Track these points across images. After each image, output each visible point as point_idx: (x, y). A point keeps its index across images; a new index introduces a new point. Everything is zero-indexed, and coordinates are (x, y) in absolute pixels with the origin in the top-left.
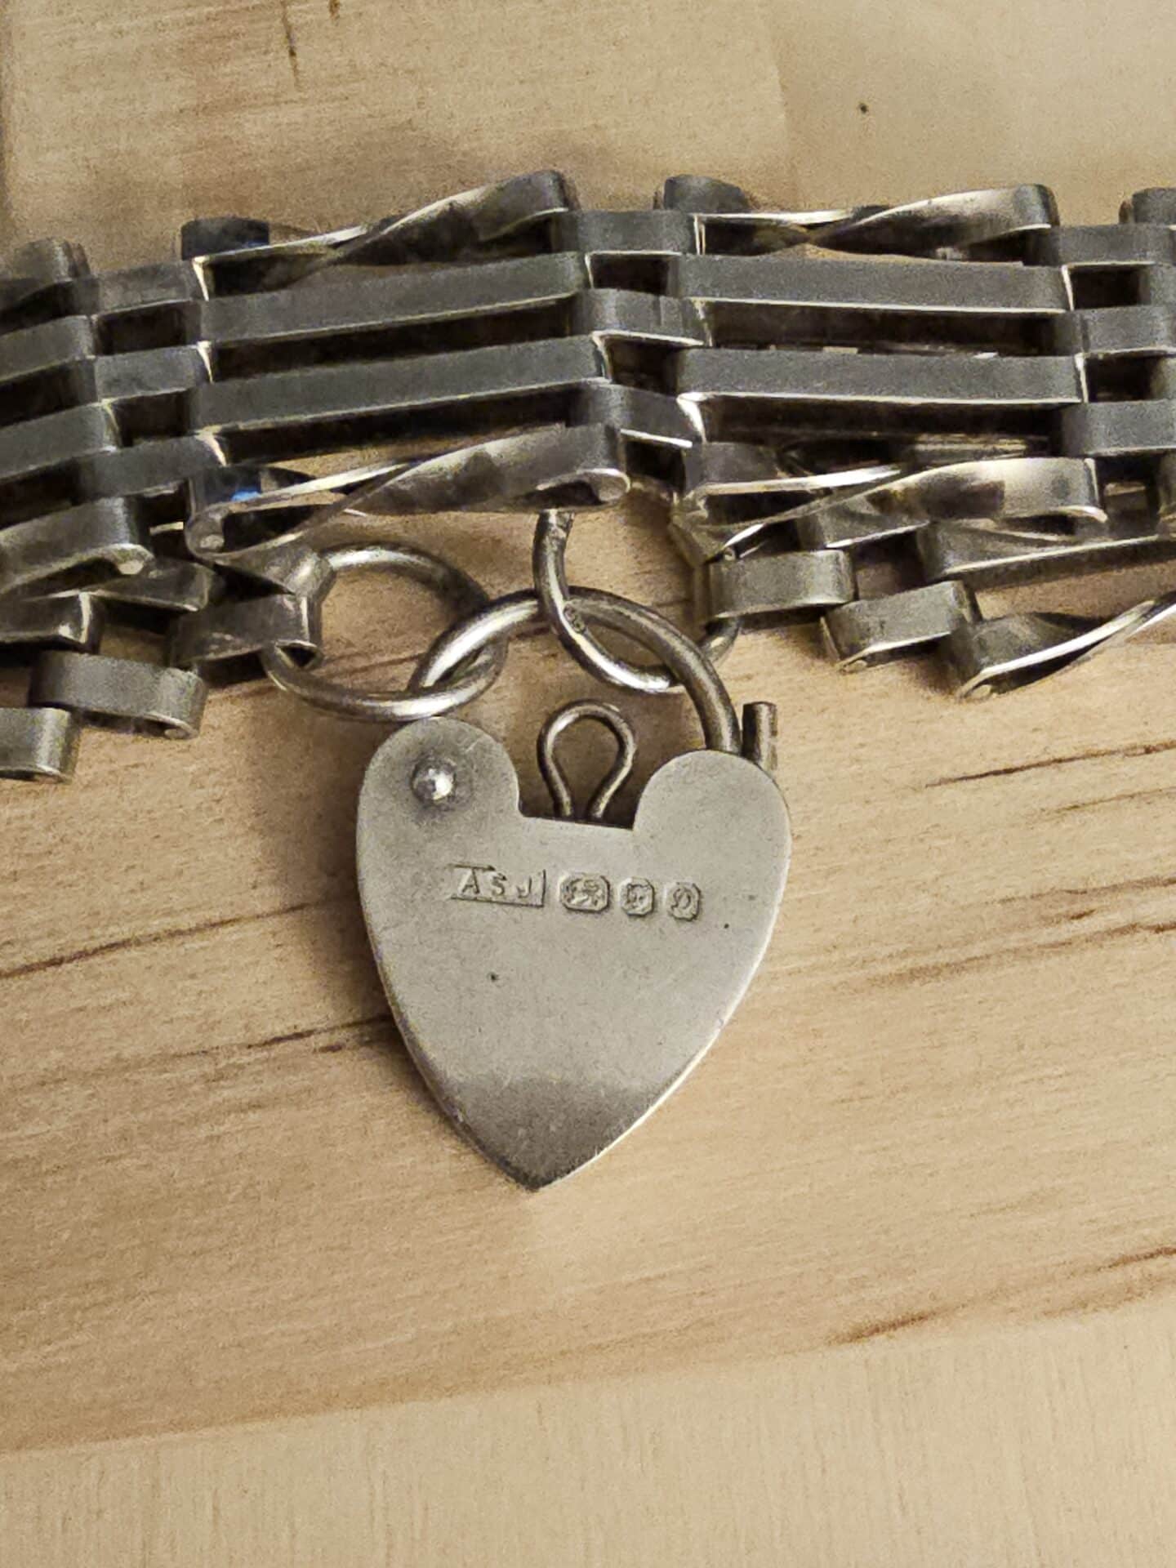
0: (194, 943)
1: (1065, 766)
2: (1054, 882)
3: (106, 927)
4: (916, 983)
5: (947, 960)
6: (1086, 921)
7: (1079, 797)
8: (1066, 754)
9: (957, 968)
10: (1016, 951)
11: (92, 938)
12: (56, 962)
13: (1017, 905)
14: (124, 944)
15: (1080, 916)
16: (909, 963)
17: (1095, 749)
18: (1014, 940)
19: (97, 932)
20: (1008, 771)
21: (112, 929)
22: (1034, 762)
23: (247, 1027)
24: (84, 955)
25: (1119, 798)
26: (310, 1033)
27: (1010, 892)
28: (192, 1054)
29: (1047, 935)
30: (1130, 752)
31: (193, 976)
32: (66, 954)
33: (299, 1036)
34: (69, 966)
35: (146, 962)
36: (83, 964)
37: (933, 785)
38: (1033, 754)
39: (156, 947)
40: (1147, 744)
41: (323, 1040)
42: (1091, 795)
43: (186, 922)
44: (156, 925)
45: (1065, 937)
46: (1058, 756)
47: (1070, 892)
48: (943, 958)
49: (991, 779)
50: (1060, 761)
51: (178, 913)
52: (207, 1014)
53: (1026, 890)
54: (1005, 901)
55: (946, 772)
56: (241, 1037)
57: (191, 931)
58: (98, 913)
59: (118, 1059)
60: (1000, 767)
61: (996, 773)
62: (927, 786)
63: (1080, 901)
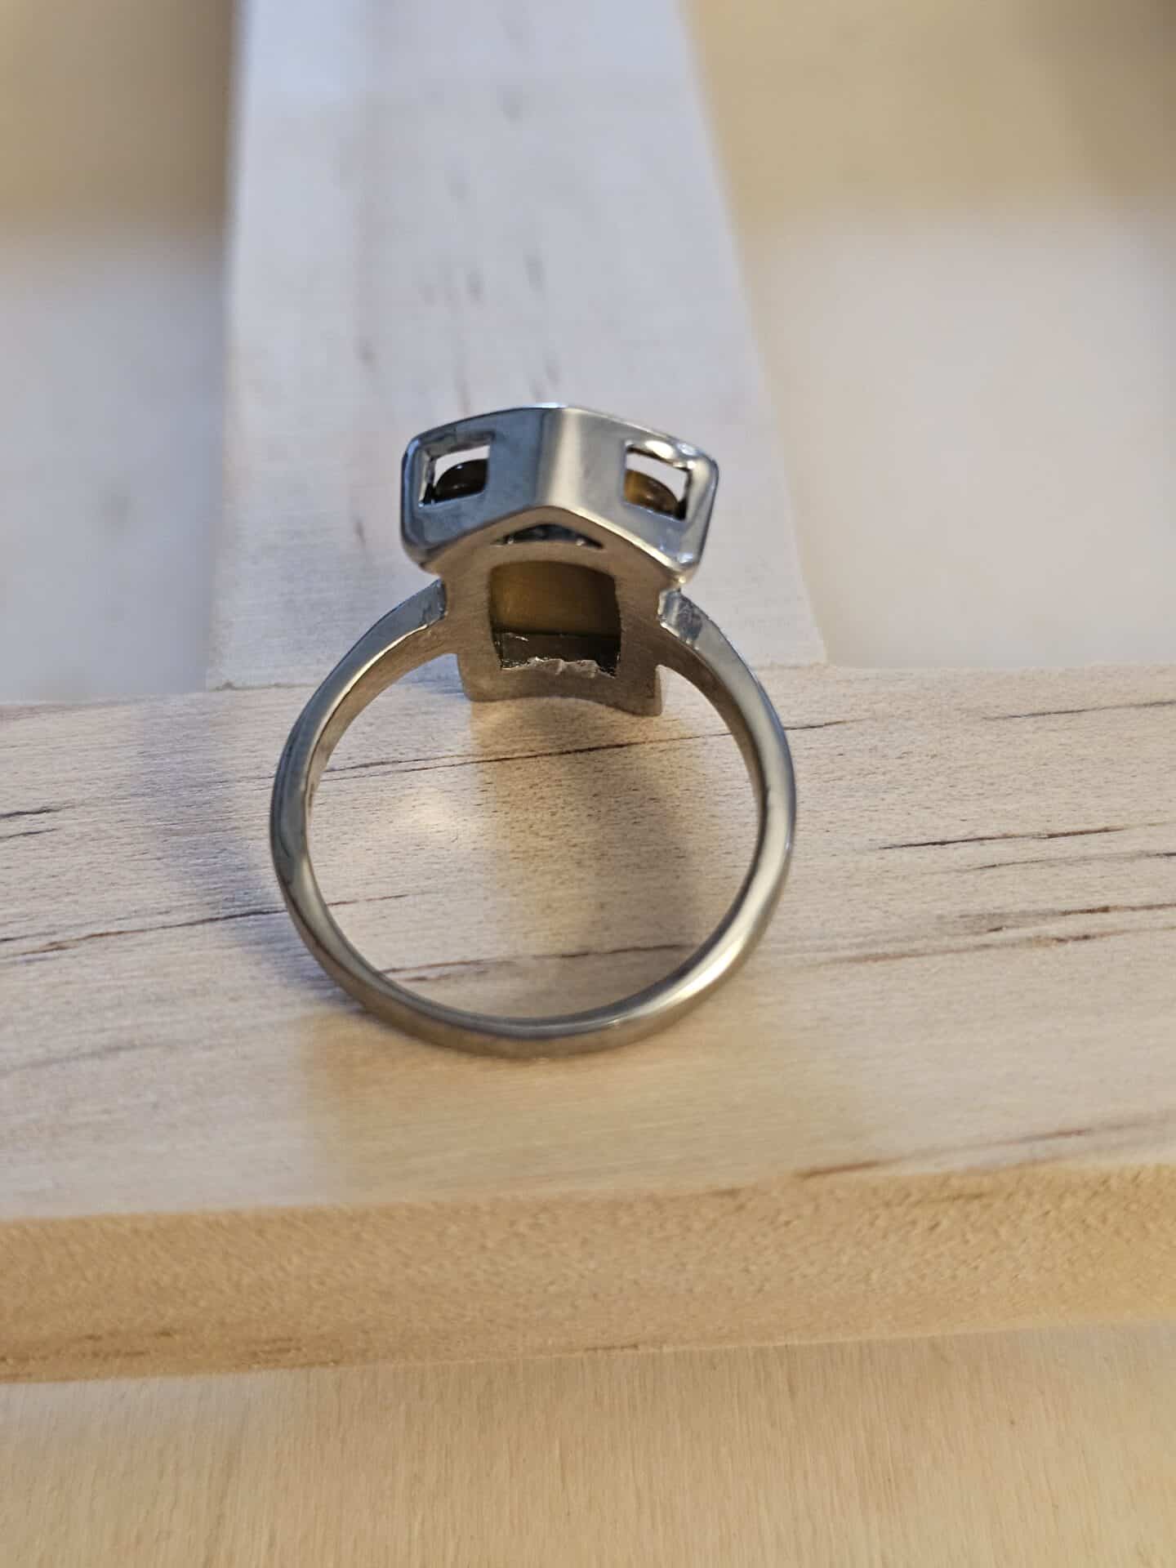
1: (986, 842)
2: (977, 910)
4: (869, 962)
5: (893, 950)
6: (1001, 933)
7: (996, 861)
8: (988, 835)
9: (901, 955)
10: (948, 948)
13: (949, 920)
15: (997, 929)
16: (864, 951)
18: (948, 941)
20: (943, 843)
22: (963, 839)
25: (1028, 862)
27: (942, 913)
29: (972, 940)
30: (1038, 837)
37: (885, 848)
38: (961, 833)
40: (1049, 832)
42: (1005, 860)
45: (985, 941)
46: (981, 835)
47: (990, 915)
48: (890, 949)
49: (930, 846)
50: (983, 839)
53: (956, 912)
54: (940, 917)
55: (895, 840)
60: (937, 840)
61: (935, 844)
62: (880, 848)
63: (995, 922)
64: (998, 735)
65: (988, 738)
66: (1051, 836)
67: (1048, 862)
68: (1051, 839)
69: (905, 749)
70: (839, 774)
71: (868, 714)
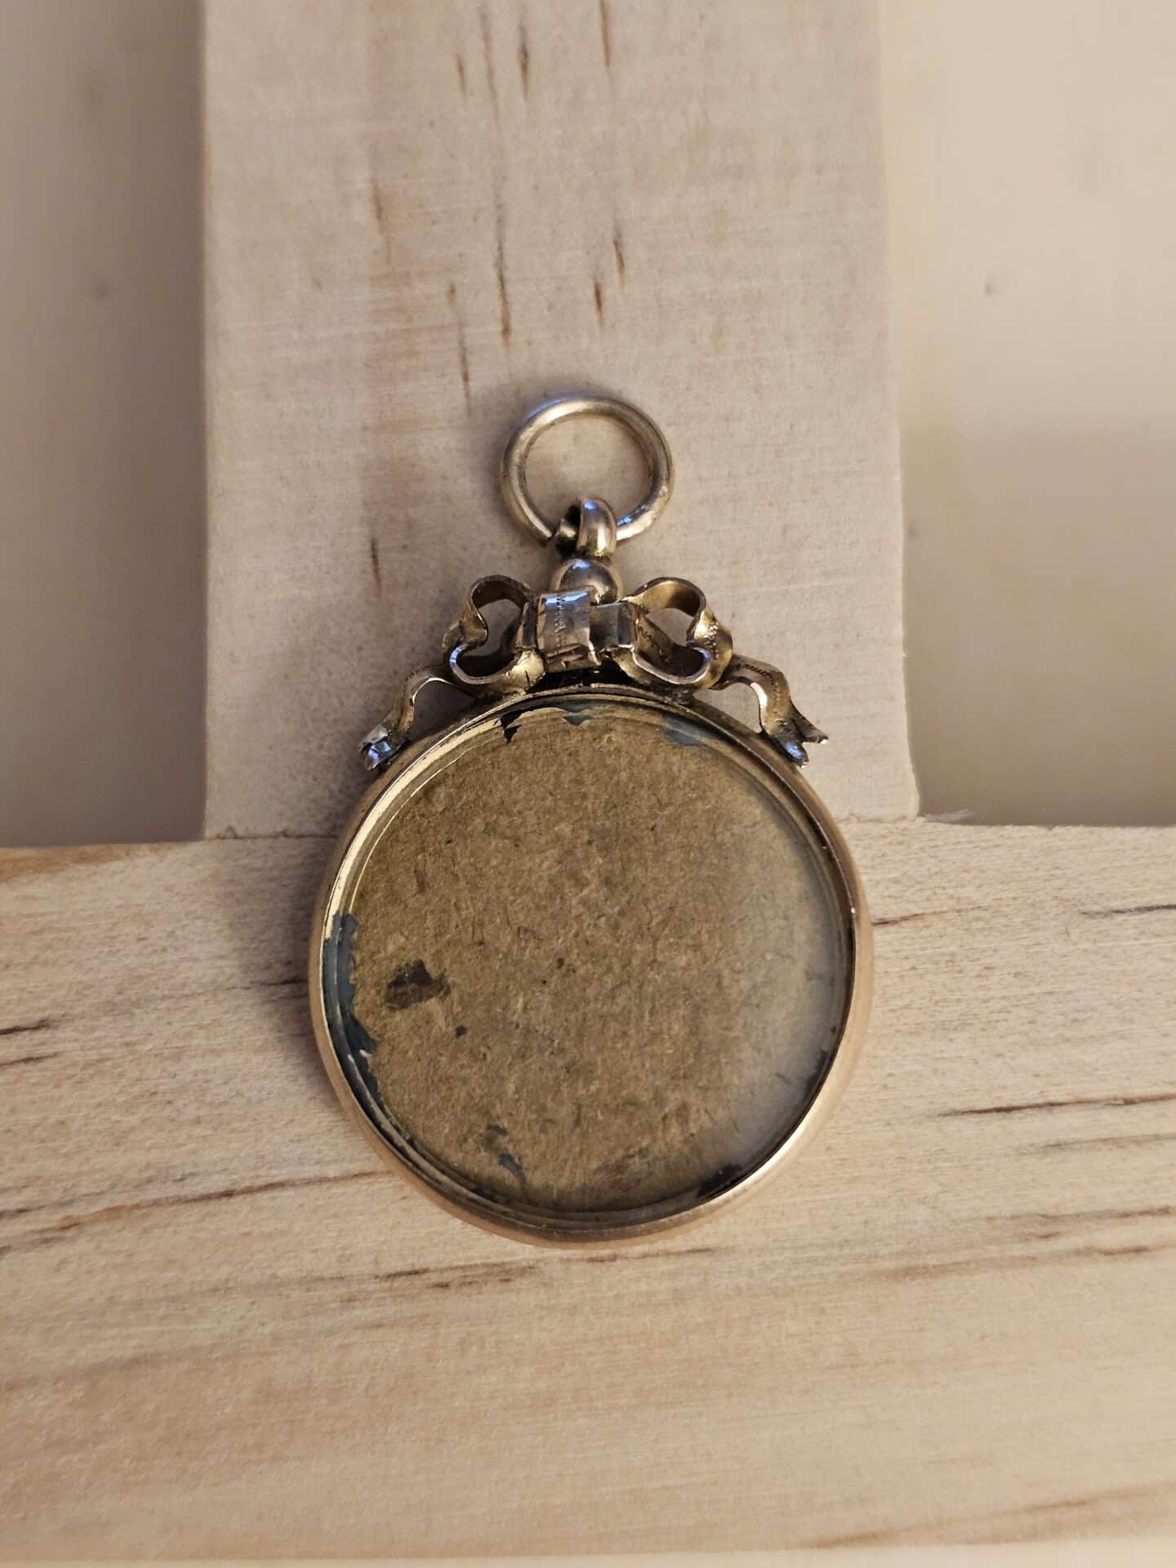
0: (337, 1190)
1: (1056, 1110)
2: (1030, 1207)
3: (269, 1169)
4: (908, 1279)
5: (935, 1262)
6: (1051, 1242)
7: (1062, 1137)
8: (1061, 1098)
9: (942, 1270)
10: (993, 1260)
11: (257, 1177)
12: (229, 1194)
13: (999, 1222)
14: (281, 1185)
15: (1047, 1237)
16: (904, 1262)
17: (1083, 1097)
18: (993, 1250)
19: (262, 1172)
20: (1010, 1110)
21: (273, 1172)
22: (1032, 1102)
23: (376, 1262)
24: (250, 1191)
25: (1094, 1141)
26: (425, 1271)
27: (993, 1212)
28: (332, 1279)
29: (1018, 1250)
30: (1111, 1102)
31: (335, 1216)
32: (238, 1187)
33: (416, 1273)
34: (239, 1198)
35: (300, 1201)
36: (249, 1198)
37: (946, 1115)
38: (1032, 1097)
39: (306, 1190)
40: (1126, 1097)
41: (434, 1278)
42: (1073, 1136)
43: (332, 1172)
44: (310, 1171)
45: (1032, 1252)
46: (1052, 1099)
47: (1043, 1216)
48: (932, 1261)
49: (994, 1114)
50: (1052, 1105)
51: (328, 1163)
52: (344, 1248)
53: (1008, 1210)
54: (990, 1219)
55: (958, 1106)
56: (370, 1269)
57: (336, 1180)
58: (263, 1157)
59: (274, 1276)
60: (1004, 1105)
61: (999, 1110)
62: (939, 1115)
63: (1049, 1224)
64: (1095, 941)
65: (1082, 946)
66: (1129, 1102)
67: (1116, 1142)
68: (1126, 1107)
69: (987, 961)
70: (906, 1000)
71: (952, 903)
